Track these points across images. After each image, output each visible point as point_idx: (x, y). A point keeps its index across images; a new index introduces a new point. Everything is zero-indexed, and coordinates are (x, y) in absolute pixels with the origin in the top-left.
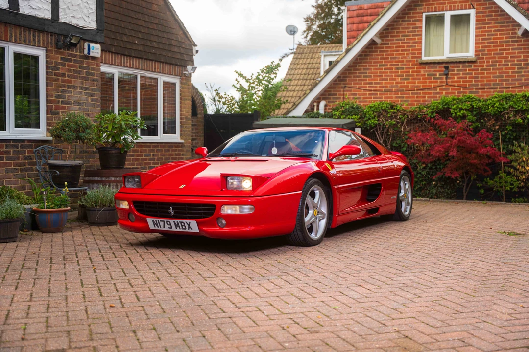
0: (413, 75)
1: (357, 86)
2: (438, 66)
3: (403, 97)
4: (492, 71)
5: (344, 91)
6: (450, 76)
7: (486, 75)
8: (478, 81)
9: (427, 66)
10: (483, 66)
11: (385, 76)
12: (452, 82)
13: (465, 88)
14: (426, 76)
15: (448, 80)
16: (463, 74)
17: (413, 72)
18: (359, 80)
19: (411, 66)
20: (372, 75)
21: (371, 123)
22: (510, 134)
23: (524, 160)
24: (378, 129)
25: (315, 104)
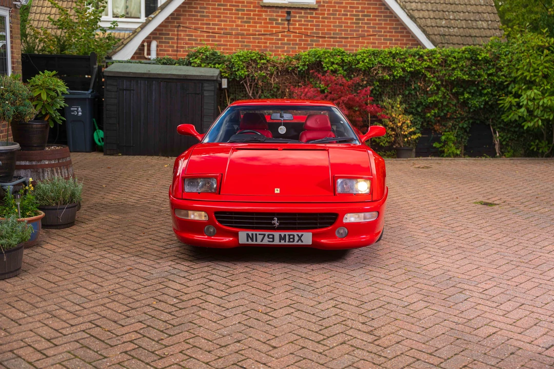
0: (255, 19)
1: (193, 26)
2: (280, 10)
3: (244, 42)
4: (332, 20)
5: (178, 31)
6: (291, 22)
7: (326, 23)
8: (318, 29)
9: (269, 10)
10: (324, 14)
11: (224, 17)
12: (294, 28)
13: (307, 35)
14: (268, 21)
15: (290, 26)
16: (305, 21)
17: (254, 15)
18: (195, 20)
19: (252, 8)
20: (210, 15)
21: (240, 74)
22: (376, 90)
23: (394, 116)
24: (248, 81)
25: (146, 44)
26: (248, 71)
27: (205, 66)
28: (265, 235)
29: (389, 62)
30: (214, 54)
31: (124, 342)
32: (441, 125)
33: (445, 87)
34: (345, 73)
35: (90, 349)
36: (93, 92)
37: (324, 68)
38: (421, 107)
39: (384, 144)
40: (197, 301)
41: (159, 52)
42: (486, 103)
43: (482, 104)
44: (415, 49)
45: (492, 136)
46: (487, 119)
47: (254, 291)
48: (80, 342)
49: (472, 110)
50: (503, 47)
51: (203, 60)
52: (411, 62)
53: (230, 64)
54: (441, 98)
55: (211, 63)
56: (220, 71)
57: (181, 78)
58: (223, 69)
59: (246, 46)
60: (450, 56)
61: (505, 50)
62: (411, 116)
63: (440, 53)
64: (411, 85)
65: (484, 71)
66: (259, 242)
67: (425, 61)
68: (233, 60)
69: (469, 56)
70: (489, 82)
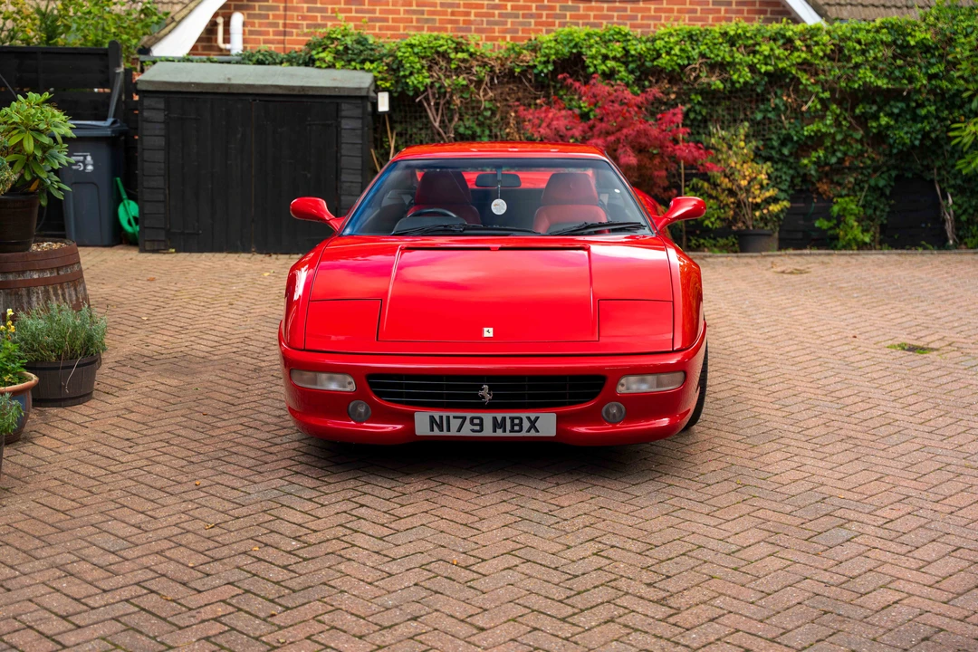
3: (422, 13)
21: (416, 82)
22: (695, 111)
23: (733, 165)
24: (431, 97)
25: (220, 20)
26: (432, 76)
27: (343, 67)
28: (464, 419)
29: (724, 52)
30: (361, 41)
31: (203, 621)
32: (832, 182)
33: (840, 104)
34: (632, 77)
35: (141, 633)
36: (114, 123)
37: (588, 67)
38: (790, 146)
39: (712, 223)
40: (336, 545)
41: (247, 36)
42: (926, 135)
43: (916, 139)
44: (775, 27)
45: (939, 204)
46: (929, 168)
47: (443, 525)
48: (123, 620)
49: (895, 151)
50: (962, 18)
51: (338, 55)
52: (766, 53)
53: (393, 61)
54: (831, 126)
55: (354, 60)
56: (375, 77)
57: (295, 93)
58: (379, 72)
59: (427, 21)
60: (849, 39)
61: (965, 25)
62: (769, 164)
63: (828, 33)
64: (769, 100)
65: (920, 68)
66: (453, 432)
67: (797, 49)
68: (400, 54)
69: (889, 39)
70: (932, 91)
